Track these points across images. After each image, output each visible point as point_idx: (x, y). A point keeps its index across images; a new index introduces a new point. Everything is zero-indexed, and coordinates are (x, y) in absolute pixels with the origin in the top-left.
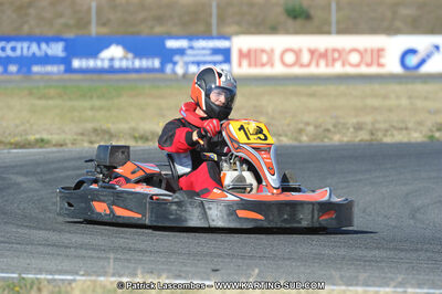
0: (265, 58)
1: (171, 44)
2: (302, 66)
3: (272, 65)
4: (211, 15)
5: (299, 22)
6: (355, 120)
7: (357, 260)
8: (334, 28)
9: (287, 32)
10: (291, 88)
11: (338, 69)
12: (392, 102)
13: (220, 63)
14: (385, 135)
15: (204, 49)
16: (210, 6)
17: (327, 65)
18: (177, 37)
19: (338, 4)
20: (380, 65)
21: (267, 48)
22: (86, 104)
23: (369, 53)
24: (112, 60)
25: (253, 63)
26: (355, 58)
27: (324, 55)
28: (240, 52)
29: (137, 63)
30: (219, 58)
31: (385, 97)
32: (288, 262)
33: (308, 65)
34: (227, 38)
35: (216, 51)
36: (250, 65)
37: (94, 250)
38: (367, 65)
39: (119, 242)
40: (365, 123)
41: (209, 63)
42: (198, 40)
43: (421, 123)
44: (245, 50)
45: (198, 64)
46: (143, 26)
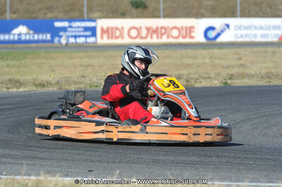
0: (118, 33)
1: (58, 24)
2: (142, 38)
3: (123, 38)
4: (83, 6)
5: (140, 10)
6: (176, 73)
7: (181, 163)
8: (162, 14)
9: (132, 17)
11: (165, 40)
12: (200, 61)
13: (90, 36)
14: (196, 82)
15: (79, 27)
17: (158, 37)
18: (61, 20)
20: (191, 37)
21: (120, 27)
22: (4, 63)
23: (184, 29)
24: (20, 35)
25: (110, 36)
26: (175, 33)
27: (156, 31)
28: (102, 29)
29: (36, 37)
30: (89, 33)
31: (195, 58)
32: (137, 165)
33: (146, 38)
34: (94, 20)
35: (86, 29)
36: (108, 38)
37: (12, 158)
38: (183, 37)
39: (27, 153)
40: (183, 75)
41: (83, 36)
42: (75, 21)
43: (219, 74)
44: (105, 28)
45: (75, 37)
46: (39, 14)
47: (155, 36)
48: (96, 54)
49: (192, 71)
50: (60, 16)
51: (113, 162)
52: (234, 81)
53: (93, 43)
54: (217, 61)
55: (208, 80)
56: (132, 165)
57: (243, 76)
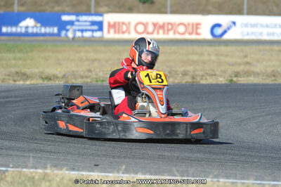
0: (124, 28)
1: (65, 18)
2: (148, 33)
3: (129, 33)
5: (147, 5)
6: (182, 69)
7: (186, 160)
8: (169, 10)
9: (139, 12)
11: (171, 36)
12: (206, 58)
13: (96, 31)
14: (202, 79)
15: (86, 21)
17: (164, 33)
18: (69, 14)
20: (197, 34)
21: (126, 22)
22: (11, 56)
23: (191, 26)
24: (27, 27)
25: (117, 31)
26: (181, 29)
27: (162, 27)
28: (109, 23)
29: (43, 30)
30: (95, 27)
31: (202, 54)
32: (142, 161)
33: (152, 33)
34: (101, 15)
35: (93, 23)
36: (115, 32)
37: (18, 150)
38: (190, 34)
39: (33, 146)
40: (189, 71)
41: (89, 30)
42: (82, 15)
43: (224, 72)
44: (112, 23)
45: (82, 31)
46: (47, 7)
47: (161, 32)
48: (103, 48)
49: (198, 68)
50: (67, 9)
51: (119, 157)
52: (240, 79)
53: (100, 37)
54: (223, 59)
55: (214, 77)
56: (137, 161)
57: (248, 74)
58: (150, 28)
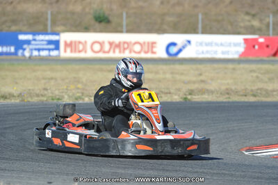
0: (81, 47)
1: (21, 37)
2: (104, 52)
3: (86, 52)
4: (47, 19)
5: (103, 24)
8: (124, 29)
9: (95, 31)
10: (97, 66)
11: (127, 54)
12: (161, 76)
13: (53, 50)
15: (42, 40)
16: (47, 13)
17: (120, 52)
18: (26, 33)
19: (127, 14)
20: (153, 52)
21: (83, 41)
23: (146, 44)
25: (73, 50)
26: (137, 48)
27: (118, 46)
28: (66, 42)
30: (52, 46)
31: (157, 73)
33: (108, 52)
34: (57, 34)
35: (50, 42)
36: (71, 51)
38: (146, 52)
41: (46, 49)
42: (39, 34)
43: (179, 90)
44: (68, 42)
45: (39, 50)
46: (4, 26)
47: (117, 50)
48: (59, 67)
50: (25, 28)
52: (194, 97)
53: (56, 56)
54: (178, 77)
55: (169, 95)
57: (202, 92)
58: (107, 47)
